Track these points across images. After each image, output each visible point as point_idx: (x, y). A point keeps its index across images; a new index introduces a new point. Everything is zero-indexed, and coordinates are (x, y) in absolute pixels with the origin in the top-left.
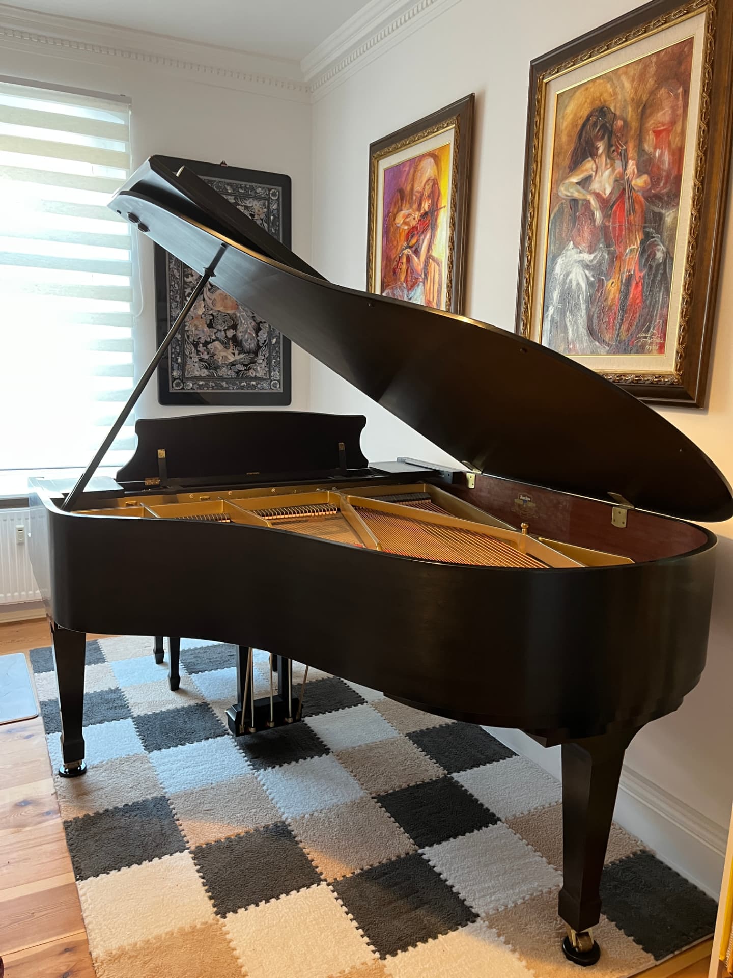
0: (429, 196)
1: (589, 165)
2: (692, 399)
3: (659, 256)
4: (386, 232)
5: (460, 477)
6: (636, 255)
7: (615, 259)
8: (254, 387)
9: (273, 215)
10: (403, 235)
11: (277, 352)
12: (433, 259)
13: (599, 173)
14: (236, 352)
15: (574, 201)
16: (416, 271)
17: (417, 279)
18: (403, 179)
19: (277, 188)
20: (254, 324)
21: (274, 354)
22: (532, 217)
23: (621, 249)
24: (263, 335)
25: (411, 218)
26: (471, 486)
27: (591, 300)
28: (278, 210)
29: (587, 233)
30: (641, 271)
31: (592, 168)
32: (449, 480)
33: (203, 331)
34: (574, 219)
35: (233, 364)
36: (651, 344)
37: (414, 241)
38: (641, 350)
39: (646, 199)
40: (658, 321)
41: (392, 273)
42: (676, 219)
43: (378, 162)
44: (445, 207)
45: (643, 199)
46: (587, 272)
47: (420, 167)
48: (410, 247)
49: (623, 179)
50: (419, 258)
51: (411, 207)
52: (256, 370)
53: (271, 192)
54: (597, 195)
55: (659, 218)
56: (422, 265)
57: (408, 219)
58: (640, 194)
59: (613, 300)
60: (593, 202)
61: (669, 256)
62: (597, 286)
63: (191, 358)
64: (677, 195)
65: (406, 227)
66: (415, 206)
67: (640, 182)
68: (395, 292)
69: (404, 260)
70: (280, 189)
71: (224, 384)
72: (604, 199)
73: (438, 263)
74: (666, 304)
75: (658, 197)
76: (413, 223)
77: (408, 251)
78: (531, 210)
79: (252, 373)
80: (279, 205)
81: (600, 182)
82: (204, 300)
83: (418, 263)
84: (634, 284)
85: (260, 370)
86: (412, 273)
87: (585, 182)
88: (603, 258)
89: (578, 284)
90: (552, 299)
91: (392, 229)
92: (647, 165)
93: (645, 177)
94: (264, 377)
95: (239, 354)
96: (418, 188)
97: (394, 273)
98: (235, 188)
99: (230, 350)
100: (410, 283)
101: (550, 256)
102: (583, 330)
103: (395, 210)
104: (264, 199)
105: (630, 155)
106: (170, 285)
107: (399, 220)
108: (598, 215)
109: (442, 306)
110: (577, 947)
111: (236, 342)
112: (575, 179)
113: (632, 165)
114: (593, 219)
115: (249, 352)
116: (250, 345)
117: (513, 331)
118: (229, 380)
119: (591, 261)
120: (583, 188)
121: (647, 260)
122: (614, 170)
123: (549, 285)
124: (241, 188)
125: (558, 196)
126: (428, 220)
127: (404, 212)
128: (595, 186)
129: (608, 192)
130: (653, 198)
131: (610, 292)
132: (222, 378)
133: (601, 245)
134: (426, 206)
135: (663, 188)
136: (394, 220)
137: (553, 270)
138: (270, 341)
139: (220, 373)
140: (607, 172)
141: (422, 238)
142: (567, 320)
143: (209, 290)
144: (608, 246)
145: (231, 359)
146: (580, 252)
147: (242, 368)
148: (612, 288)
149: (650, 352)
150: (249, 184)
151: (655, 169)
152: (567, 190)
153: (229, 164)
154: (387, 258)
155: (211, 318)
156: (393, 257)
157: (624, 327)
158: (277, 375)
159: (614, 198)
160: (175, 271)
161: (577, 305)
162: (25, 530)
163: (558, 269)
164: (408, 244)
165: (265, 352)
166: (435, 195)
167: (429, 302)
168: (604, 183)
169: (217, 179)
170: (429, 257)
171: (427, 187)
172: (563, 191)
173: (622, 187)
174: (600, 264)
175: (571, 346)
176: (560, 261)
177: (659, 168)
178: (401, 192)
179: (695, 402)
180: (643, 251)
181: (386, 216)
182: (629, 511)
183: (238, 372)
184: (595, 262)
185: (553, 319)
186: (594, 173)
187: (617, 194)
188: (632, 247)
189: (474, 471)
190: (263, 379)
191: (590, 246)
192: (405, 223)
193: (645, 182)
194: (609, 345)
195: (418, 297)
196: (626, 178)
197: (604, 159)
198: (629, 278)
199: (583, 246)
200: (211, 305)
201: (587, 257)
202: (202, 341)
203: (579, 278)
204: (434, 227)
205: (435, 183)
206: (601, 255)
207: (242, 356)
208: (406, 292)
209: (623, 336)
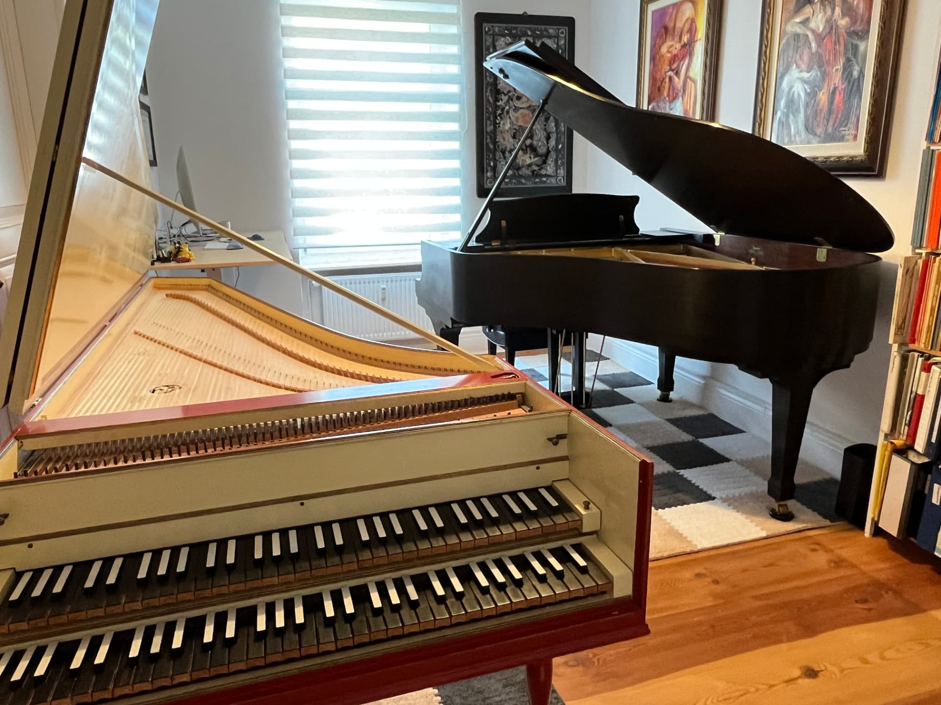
0: (688, 32)
1: (808, 10)
2: (874, 171)
3: (855, 74)
4: (653, 59)
5: (709, 238)
6: (840, 73)
7: (825, 75)
8: (544, 182)
9: (561, 49)
10: (667, 62)
11: (562, 155)
12: (691, 79)
13: (815, 15)
14: (532, 156)
15: (797, 36)
16: (677, 88)
17: (677, 94)
18: (667, 19)
19: (565, 27)
20: (545, 133)
21: (560, 156)
22: (766, 47)
23: (830, 69)
24: (552, 142)
25: (674, 48)
26: (717, 244)
27: (807, 105)
28: (565, 44)
29: (806, 58)
30: (843, 84)
31: (810, 12)
32: (701, 241)
33: (509, 142)
34: (797, 49)
35: (530, 165)
36: (849, 134)
37: (674, 66)
38: (842, 139)
39: (847, 33)
40: (853, 119)
41: (657, 90)
42: (867, 47)
43: (647, 6)
44: (700, 40)
45: (845, 34)
46: (805, 86)
47: (681, 10)
48: (672, 70)
49: (831, 19)
50: (679, 78)
51: (673, 39)
52: (546, 170)
53: (560, 31)
54: (813, 32)
55: (855, 48)
56: (681, 84)
57: (671, 49)
58: (843, 31)
59: (823, 107)
60: (811, 36)
61: (862, 73)
62: (812, 95)
63: (500, 162)
64: (868, 32)
65: (669, 55)
66: (677, 39)
67: (843, 22)
68: (659, 104)
69: (667, 80)
70: (567, 28)
71: (523, 181)
72: (818, 34)
73: (694, 82)
74: (859, 106)
75: (856, 33)
76: (675, 52)
77: (671, 73)
78: (766, 42)
79: (543, 172)
80: (565, 41)
81: (816, 22)
82: (510, 118)
83: (678, 82)
84: (838, 93)
85: (550, 169)
86: (673, 89)
87: (806, 22)
88: (817, 75)
89: (799, 95)
90: (780, 105)
91: (658, 57)
92: (848, 10)
93: (847, 19)
94: (553, 175)
95: (534, 158)
96: (679, 25)
97: (659, 90)
98: (533, 31)
99: (528, 155)
100: (671, 98)
101: (779, 75)
102: (801, 127)
103: (661, 42)
104: (555, 37)
105: (837, 3)
106: (487, 109)
107: (664, 49)
108: (814, 45)
109: (697, 116)
110: (779, 512)
111: (533, 149)
112: (798, 20)
113: (838, 10)
114: (810, 48)
115: (541, 156)
116: (542, 150)
117: (750, 132)
118: (527, 178)
119: (808, 78)
120: (804, 26)
121: (847, 77)
122: (825, 13)
123: (778, 95)
124: (538, 30)
125: (785, 32)
126: (688, 49)
127: (669, 43)
128: (812, 25)
129: (821, 29)
130: (853, 34)
131: (820, 100)
132: (521, 176)
133: (815, 67)
134: (685, 39)
135: (858, 27)
136: (660, 49)
137: (781, 84)
138: (557, 146)
139: (521, 173)
140: (821, 16)
141: (682, 62)
142: (790, 121)
143: (514, 110)
144: (820, 67)
145: (528, 161)
146: (801, 71)
147: (536, 168)
148: (823, 97)
149: (848, 140)
150: (543, 27)
151: (854, 14)
152: (792, 27)
153: (529, 13)
154: (653, 78)
155: (515, 131)
156: (658, 77)
157: (831, 123)
158: (562, 172)
159: (824, 34)
160: (490, 98)
161: (798, 110)
162: (386, 289)
163: (785, 84)
164: (670, 67)
165: (553, 155)
166: (692, 31)
167: (686, 111)
168: (818, 22)
169: (520, 26)
170: (687, 77)
171: (686, 25)
172: (790, 28)
173: (831, 25)
174: (815, 79)
175: (793, 139)
176: (786, 79)
177: (856, 12)
178: (666, 29)
179: (876, 173)
180: (845, 69)
181: (653, 47)
182: (828, 250)
183: (533, 171)
184: (811, 79)
185: (780, 119)
186: (811, 16)
187: (828, 30)
188: (837, 67)
189: (719, 233)
190: (551, 176)
191: (808, 67)
192: (668, 52)
193: (847, 22)
194: (820, 137)
195: (677, 110)
196: (834, 19)
197: (819, 6)
198: (835, 89)
199: (803, 66)
200: (515, 122)
201: (806, 75)
202: (508, 149)
203: (800, 90)
204: (691, 54)
205: (693, 21)
206: (815, 73)
207: (536, 159)
208: (668, 104)
209: (830, 130)
